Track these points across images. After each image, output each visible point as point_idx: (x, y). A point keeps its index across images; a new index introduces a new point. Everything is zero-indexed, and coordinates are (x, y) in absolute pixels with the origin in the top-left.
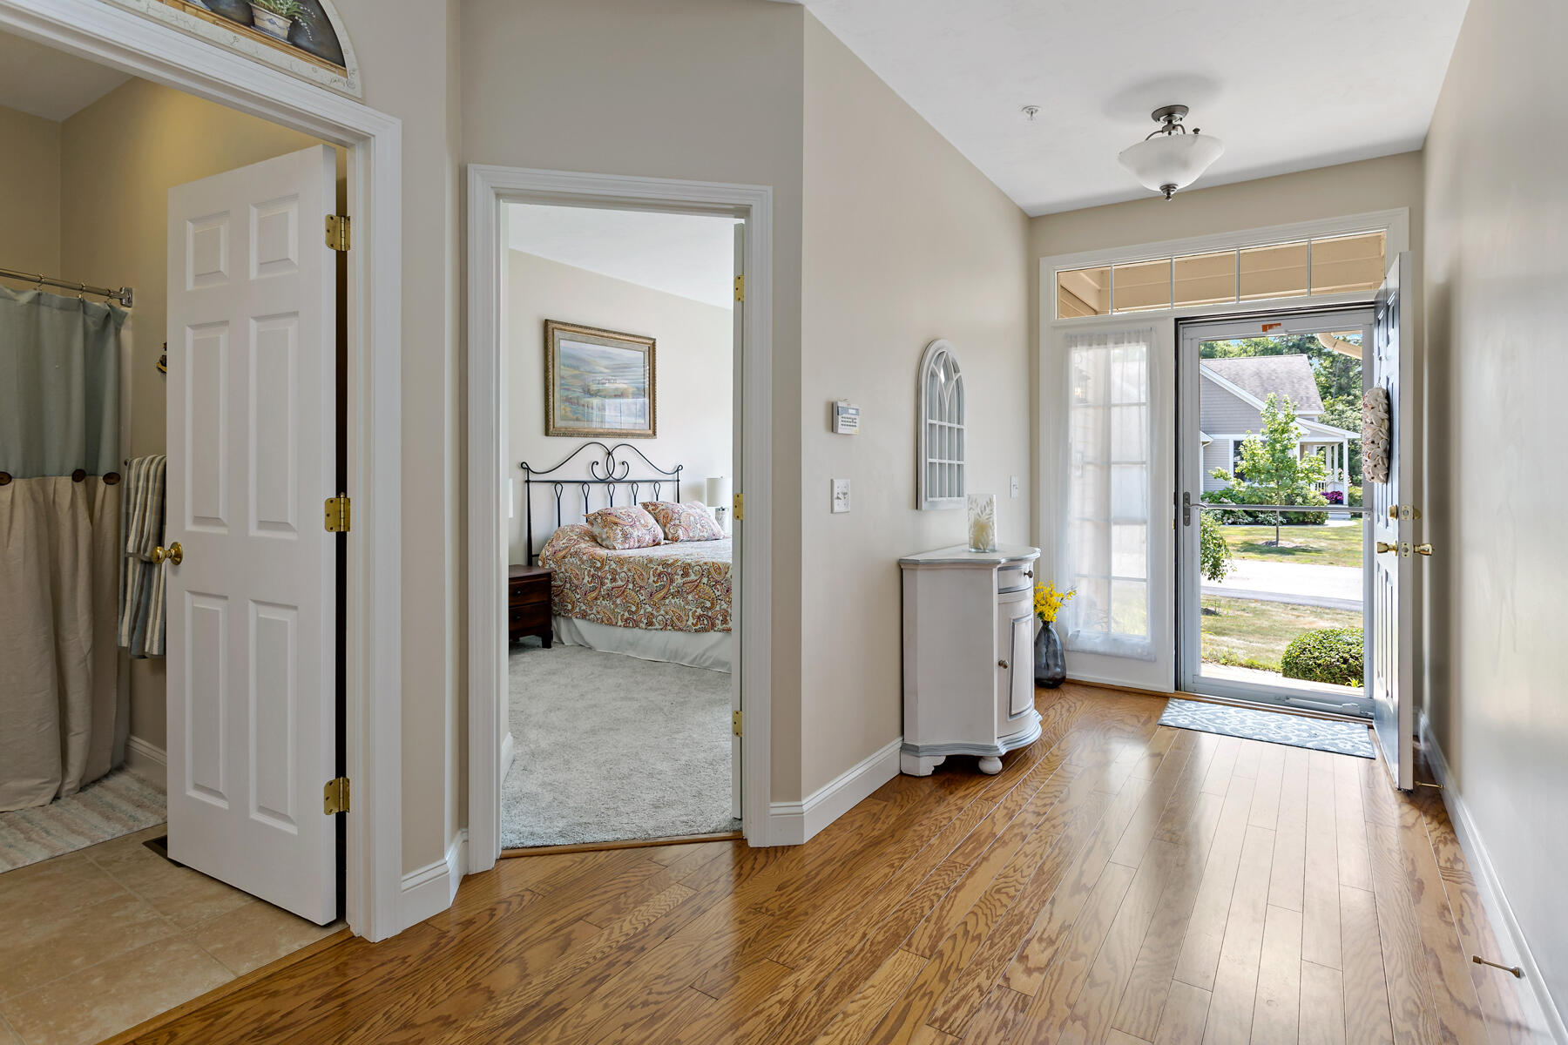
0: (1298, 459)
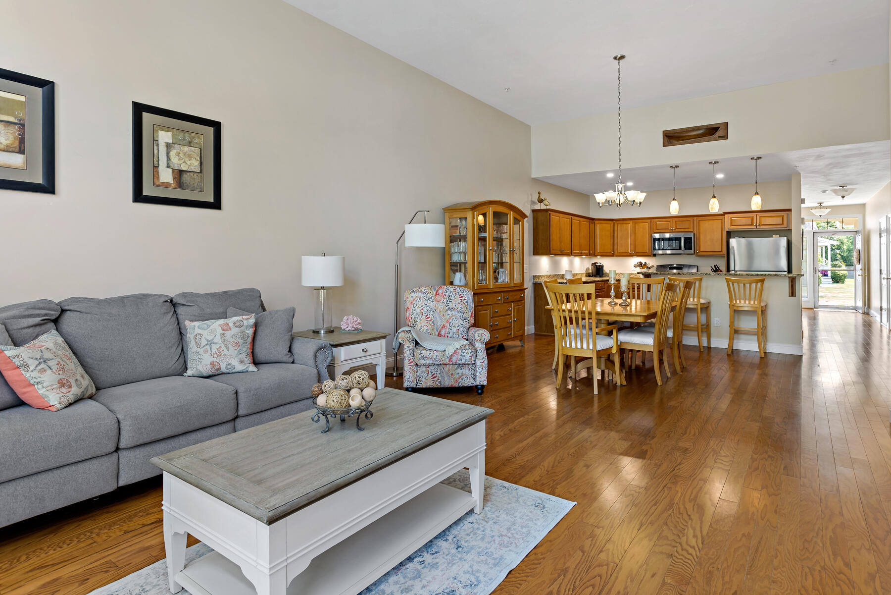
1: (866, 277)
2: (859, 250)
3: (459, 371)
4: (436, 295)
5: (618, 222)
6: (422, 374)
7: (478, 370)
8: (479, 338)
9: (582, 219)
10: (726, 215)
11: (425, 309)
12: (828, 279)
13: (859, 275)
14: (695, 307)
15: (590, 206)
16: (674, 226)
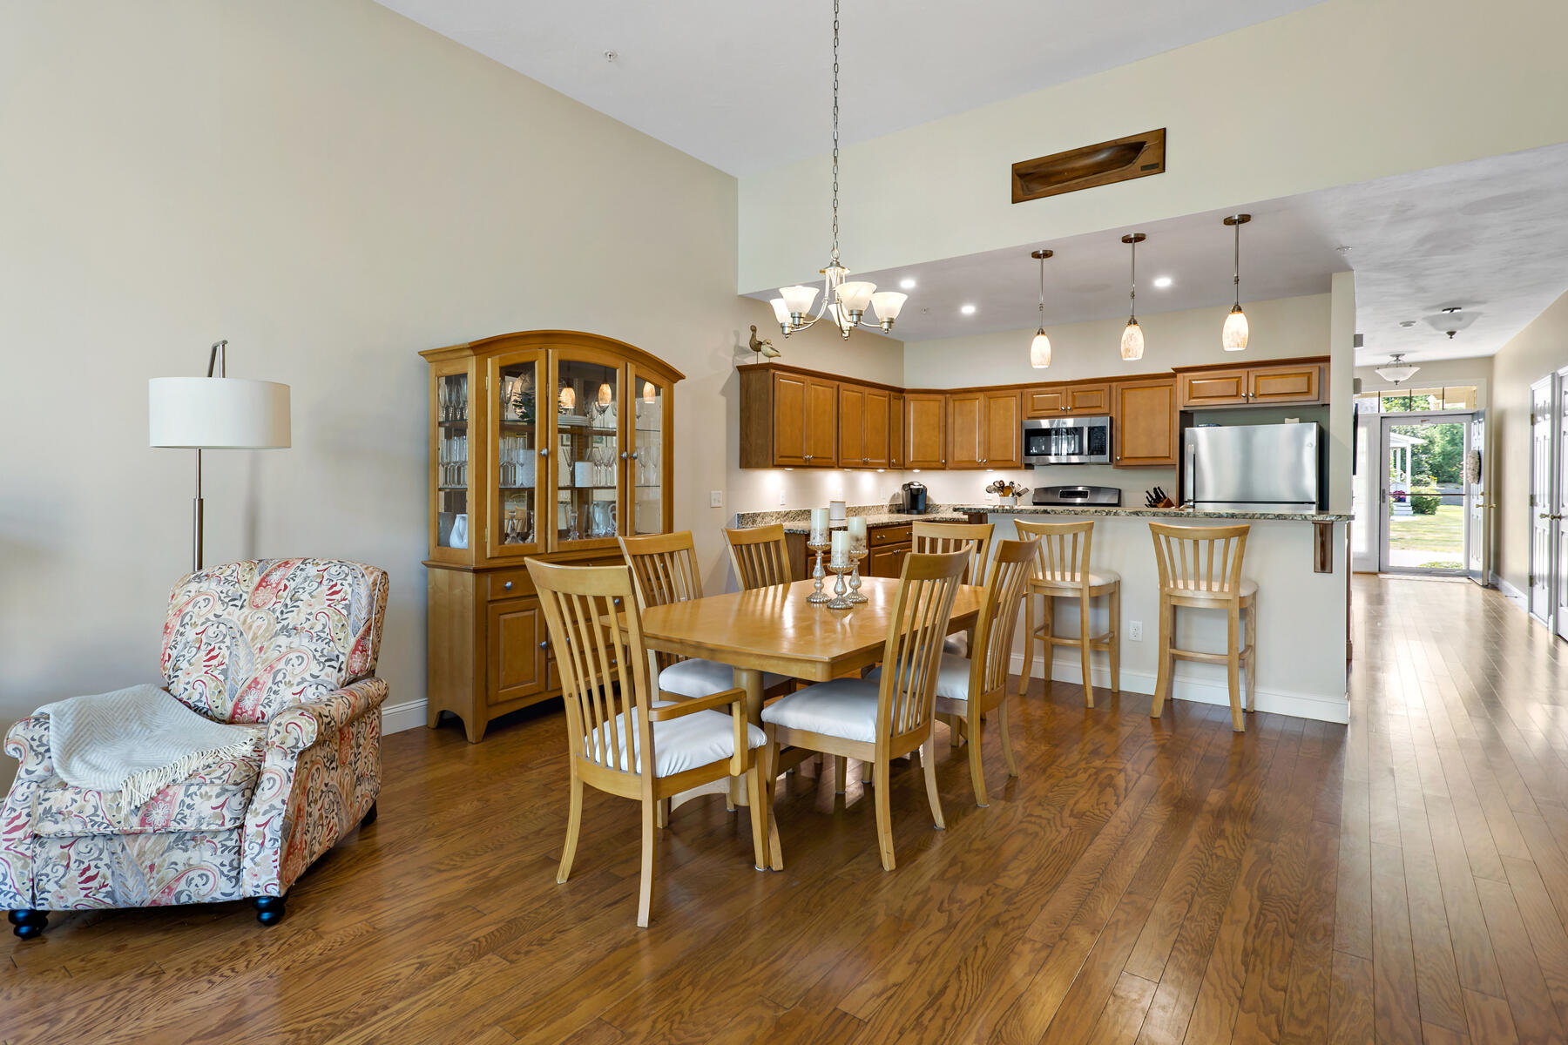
1: (1492, 509)
2: (1479, 453)
3: (178, 856)
4: (257, 589)
5: (956, 397)
6: (48, 870)
7: (250, 849)
8: (277, 740)
9: (867, 390)
10: (1180, 376)
11: (211, 632)
12: (1406, 507)
13: (1478, 506)
14: (1077, 595)
15: (905, 363)
16: (1070, 403)
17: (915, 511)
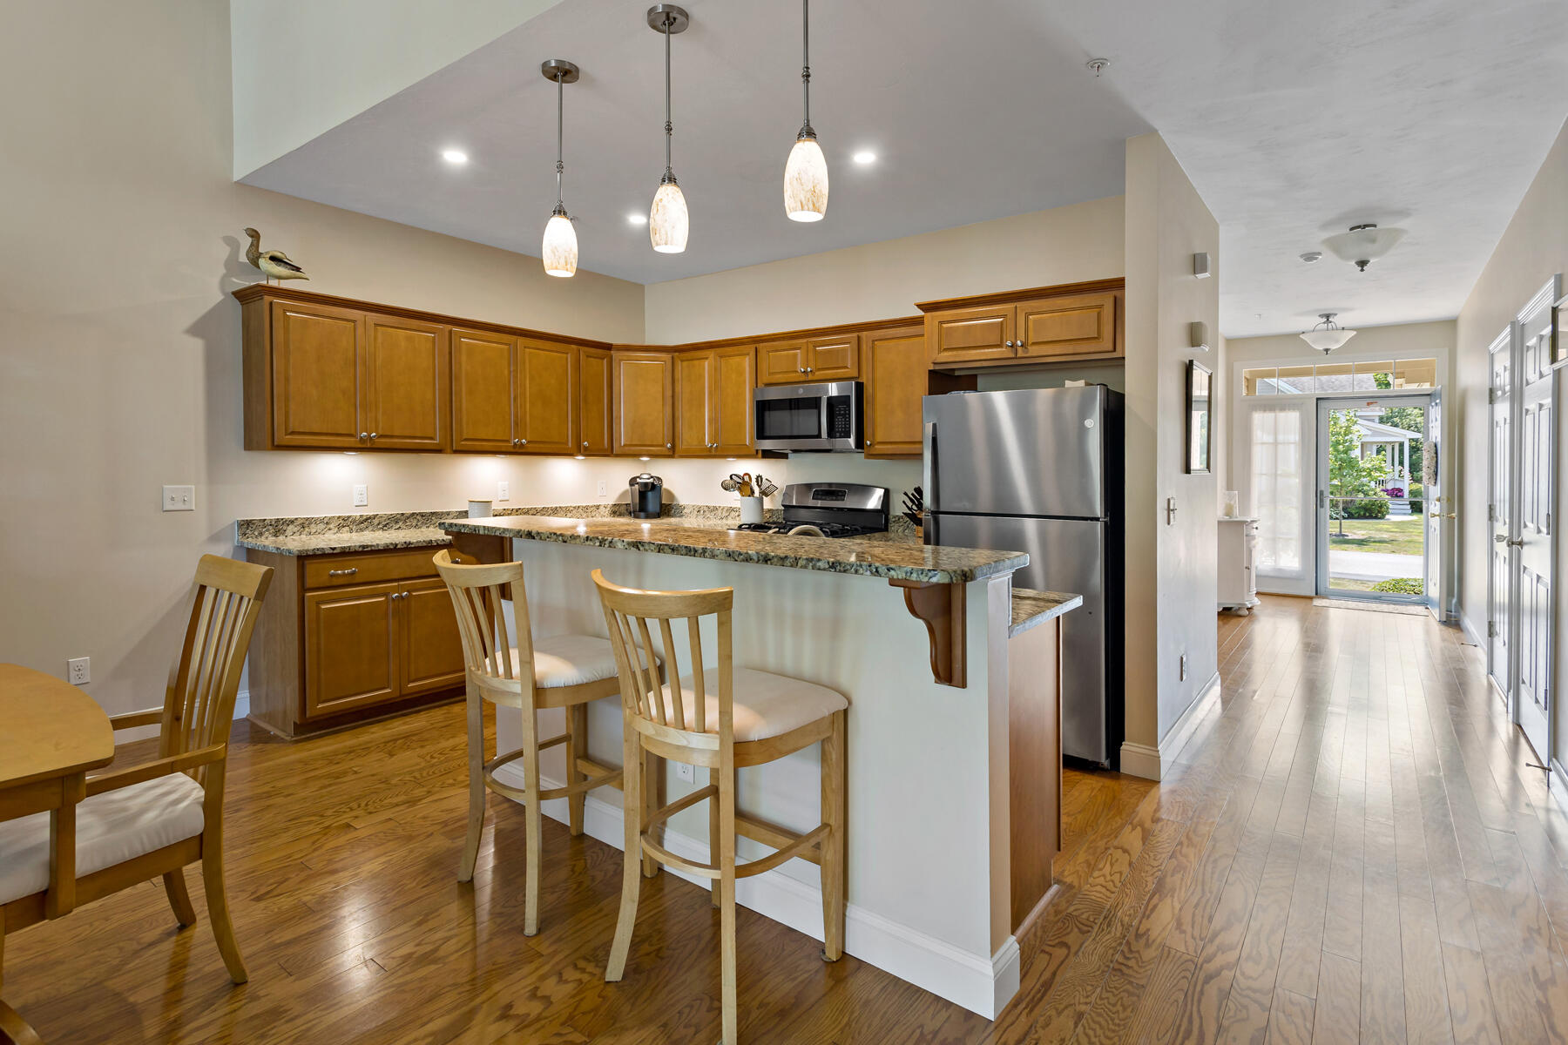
0: (1360, 459)
2: (1436, 446)
5: (683, 356)
9: (521, 341)
10: (928, 316)
13: (1435, 516)
15: (646, 315)
16: (812, 363)
17: (642, 514)
